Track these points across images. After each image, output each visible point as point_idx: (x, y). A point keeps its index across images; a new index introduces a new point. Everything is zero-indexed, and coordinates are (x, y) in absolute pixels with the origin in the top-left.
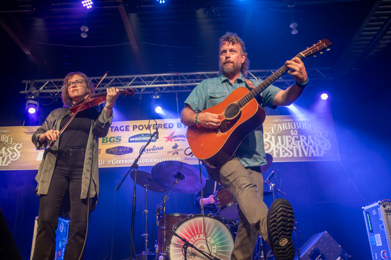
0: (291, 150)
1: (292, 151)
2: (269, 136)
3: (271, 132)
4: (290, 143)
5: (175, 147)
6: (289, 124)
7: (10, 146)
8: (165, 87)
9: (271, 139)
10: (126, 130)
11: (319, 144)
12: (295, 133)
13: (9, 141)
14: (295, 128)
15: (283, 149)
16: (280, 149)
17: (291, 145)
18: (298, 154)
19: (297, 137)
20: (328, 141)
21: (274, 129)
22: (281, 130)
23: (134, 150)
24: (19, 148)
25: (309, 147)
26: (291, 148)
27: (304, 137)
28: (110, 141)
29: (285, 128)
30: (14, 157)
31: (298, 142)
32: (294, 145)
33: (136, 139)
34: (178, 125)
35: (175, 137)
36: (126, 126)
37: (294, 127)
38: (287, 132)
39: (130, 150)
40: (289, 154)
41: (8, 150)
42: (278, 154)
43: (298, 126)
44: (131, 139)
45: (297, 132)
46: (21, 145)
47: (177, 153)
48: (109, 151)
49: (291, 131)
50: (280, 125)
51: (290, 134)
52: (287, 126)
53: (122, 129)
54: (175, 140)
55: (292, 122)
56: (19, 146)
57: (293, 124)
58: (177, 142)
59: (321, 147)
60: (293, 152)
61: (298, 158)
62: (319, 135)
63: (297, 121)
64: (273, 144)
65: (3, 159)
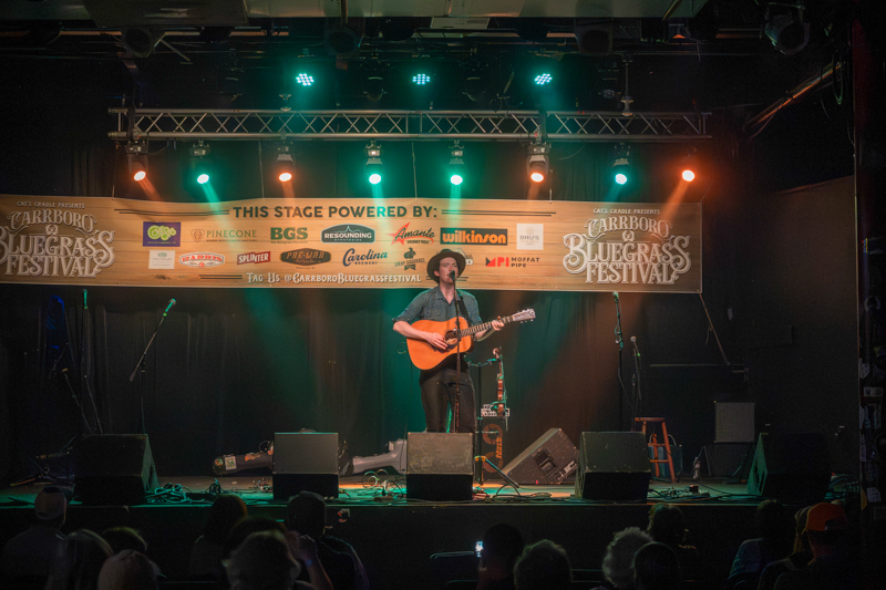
0: (618, 270)
1: (620, 271)
2: (582, 242)
3: (587, 234)
4: (618, 257)
5: (410, 254)
6: (621, 218)
7: (90, 234)
9: (584, 248)
10: (316, 216)
11: (671, 261)
12: (628, 238)
13: (87, 224)
14: (631, 227)
15: (604, 267)
16: (600, 266)
17: (620, 260)
18: (630, 278)
19: (633, 246)
20: (686, 255)
21: (592, 228)
22: (606, 229)
23: (333, 257)
24: (109, 240)
25: (651, 266)
26: (618, 266)
27: (646, 246)
28: (287, 237)
29: (613, 226)
30: (103, 258)
31: (633, 254)
32: (624, 261)
33: (337, 236)
34: (415, 211)
35: (410, 234)
36: (316, 208)
37: (629, 226)
38: (615, 236)
39: (326, 257)
40: (614, 278)
41: (87, 243)
42: (595, 277)
43: (637, 225)
44: (326, 236)
45: (633, 236)
46: (111, 234)
47: (414, 267)
48: (286, 257)
49: (624, 234)
51: (619, 239)
53: (308, 212)
54: (409, 242)
55: (627, 215)
56: (106, 235)
57: (629, 219)
58: (411, 245)
59: (672, 266)
60: (622, 275)
61: (629, 285)
62: (672, 243)
63: (637, 215)
64: (587, 258)
65: (83, 262)
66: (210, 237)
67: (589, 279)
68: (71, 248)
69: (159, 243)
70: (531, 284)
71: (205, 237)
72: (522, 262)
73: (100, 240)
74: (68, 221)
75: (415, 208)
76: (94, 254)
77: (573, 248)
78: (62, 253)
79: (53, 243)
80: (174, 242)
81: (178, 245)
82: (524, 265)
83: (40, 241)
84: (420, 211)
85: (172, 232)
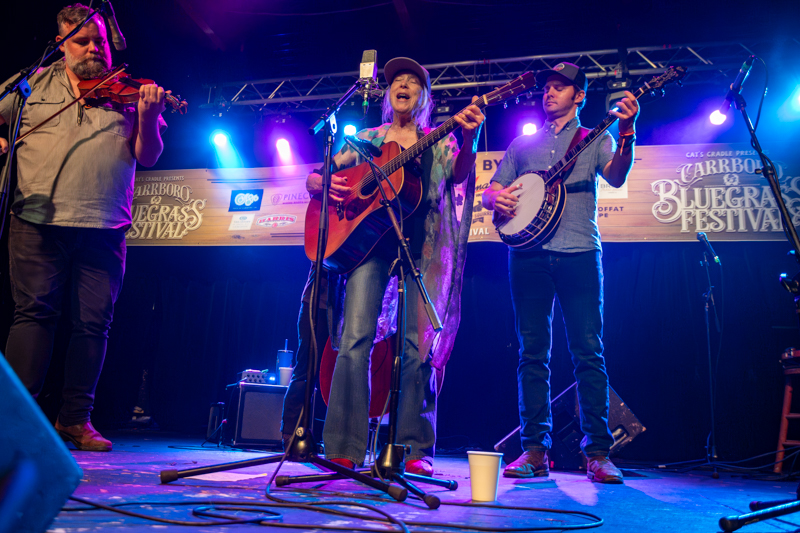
0: (721, 217)
1: (724, 218)
2: (674, 188)
3: (680, 179)
4: (720, 203)
5: (479, 208)
6: (721, 161)
7: (186, 203)
8: (461, 89)
9: (678, 194)
12: (732, 182)
13: (185, 195)
14: (734, 170)
15: (704, 214)
16: (698, 214)
17: (722, 206)
18: (736, 226)
19: (738, 190)
21: (685, 174)
22: (702, 174)
24: (200, 208)
25: (764, 212)
26: (721, 213)
27: (754, 189)
29: (711, 170)
30: (192, 223)
31: (739, 199)
32: (728, 207)
34: (485, 165)
35: (479, 188)
37: (731, 169)
38: (716, 180)
40: (717, 226)
41: (183, 211)
42: (692, 226)
43: (742, 167)
45: (737, 180)
47: (482, 220)
49: (725, 178)
50: (700, 164)
51: (721, 183)
52: (717, 166)
54: (479, 196)
55: (728, 157)
56: (200, 203)
57: (730, 162)
60: (725, 221)
61: (737, 233)
62: (789, 185)
63: (739, 156)
64: (681, 204)
65: (175, 227)
66: (287, 200)
67: (684, 228)
68: (168, 215)
69: (243, 208)
70: (614, 236)
71: (282, 201)
72: (603, 212)
73: (194, 208)
74: (170, 192)
75: (485, 162)
76: (185, 220)
77: (663, 196)
78: (160, 219)
79: (154, 211)
80: (256, 206)
81: (258, 209)
82: (606, 215)
83: (145, 209)
84: (490, 165)
85: (255, 198)
